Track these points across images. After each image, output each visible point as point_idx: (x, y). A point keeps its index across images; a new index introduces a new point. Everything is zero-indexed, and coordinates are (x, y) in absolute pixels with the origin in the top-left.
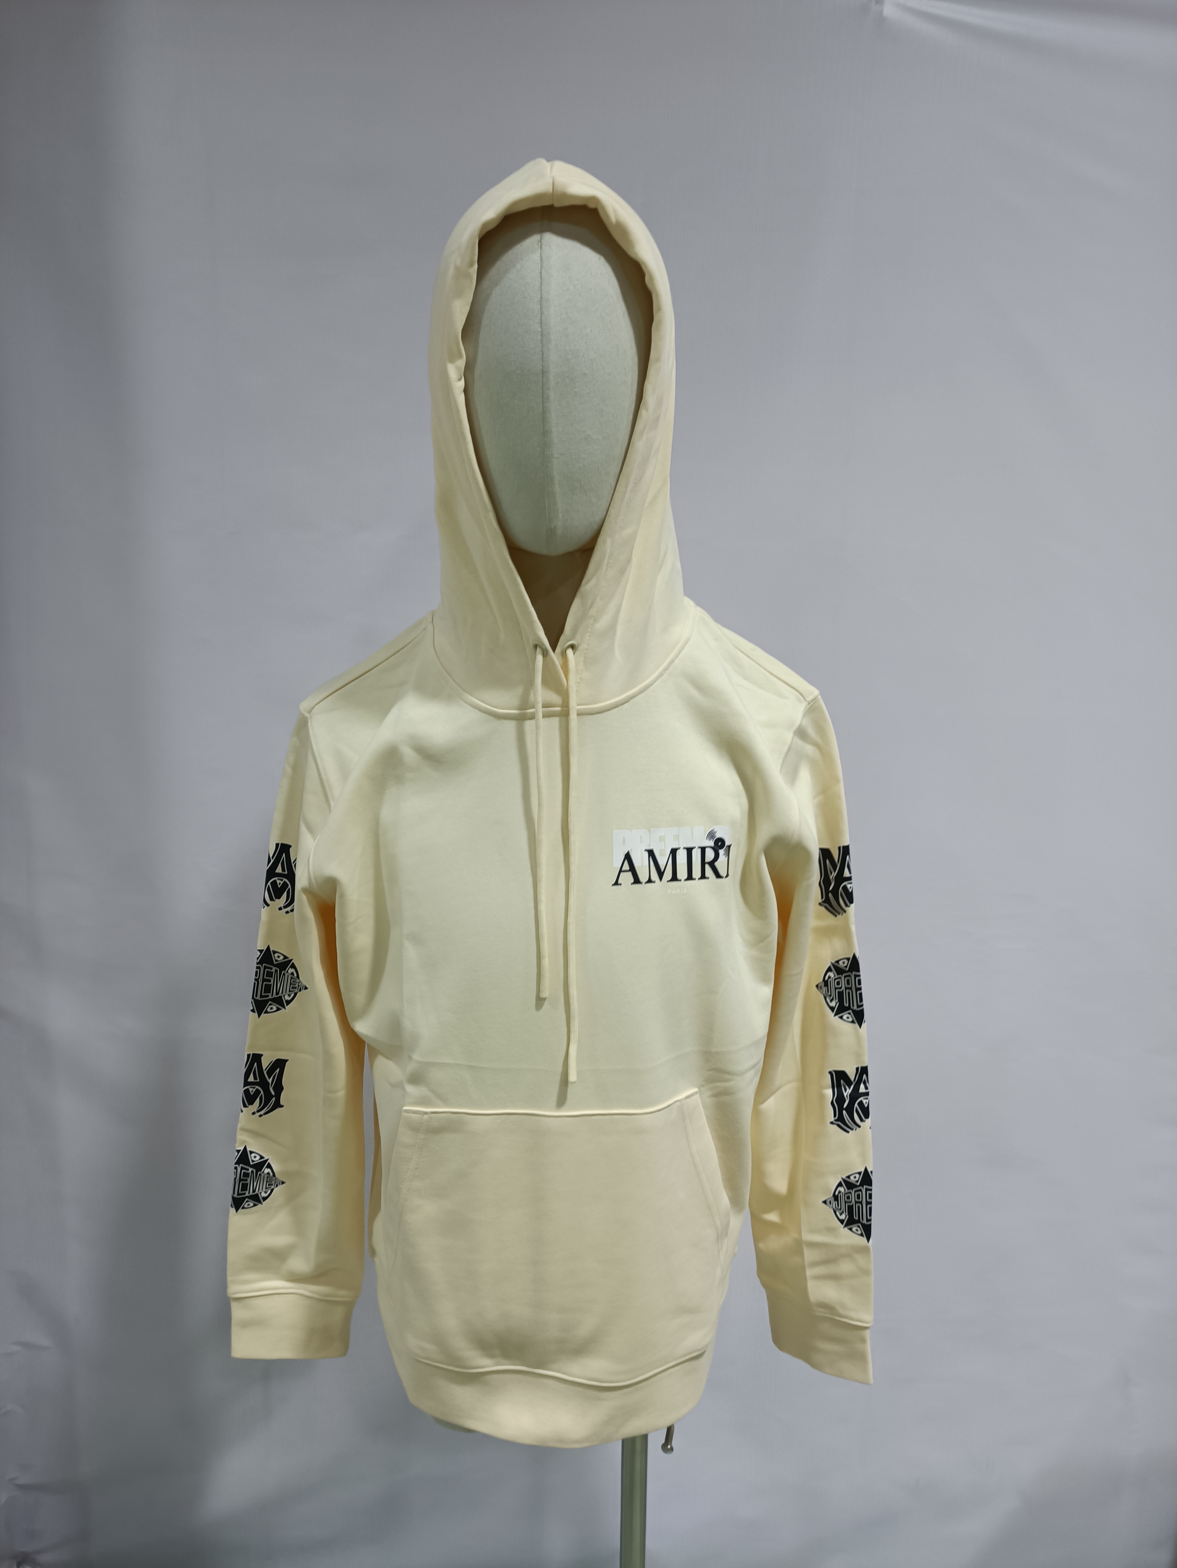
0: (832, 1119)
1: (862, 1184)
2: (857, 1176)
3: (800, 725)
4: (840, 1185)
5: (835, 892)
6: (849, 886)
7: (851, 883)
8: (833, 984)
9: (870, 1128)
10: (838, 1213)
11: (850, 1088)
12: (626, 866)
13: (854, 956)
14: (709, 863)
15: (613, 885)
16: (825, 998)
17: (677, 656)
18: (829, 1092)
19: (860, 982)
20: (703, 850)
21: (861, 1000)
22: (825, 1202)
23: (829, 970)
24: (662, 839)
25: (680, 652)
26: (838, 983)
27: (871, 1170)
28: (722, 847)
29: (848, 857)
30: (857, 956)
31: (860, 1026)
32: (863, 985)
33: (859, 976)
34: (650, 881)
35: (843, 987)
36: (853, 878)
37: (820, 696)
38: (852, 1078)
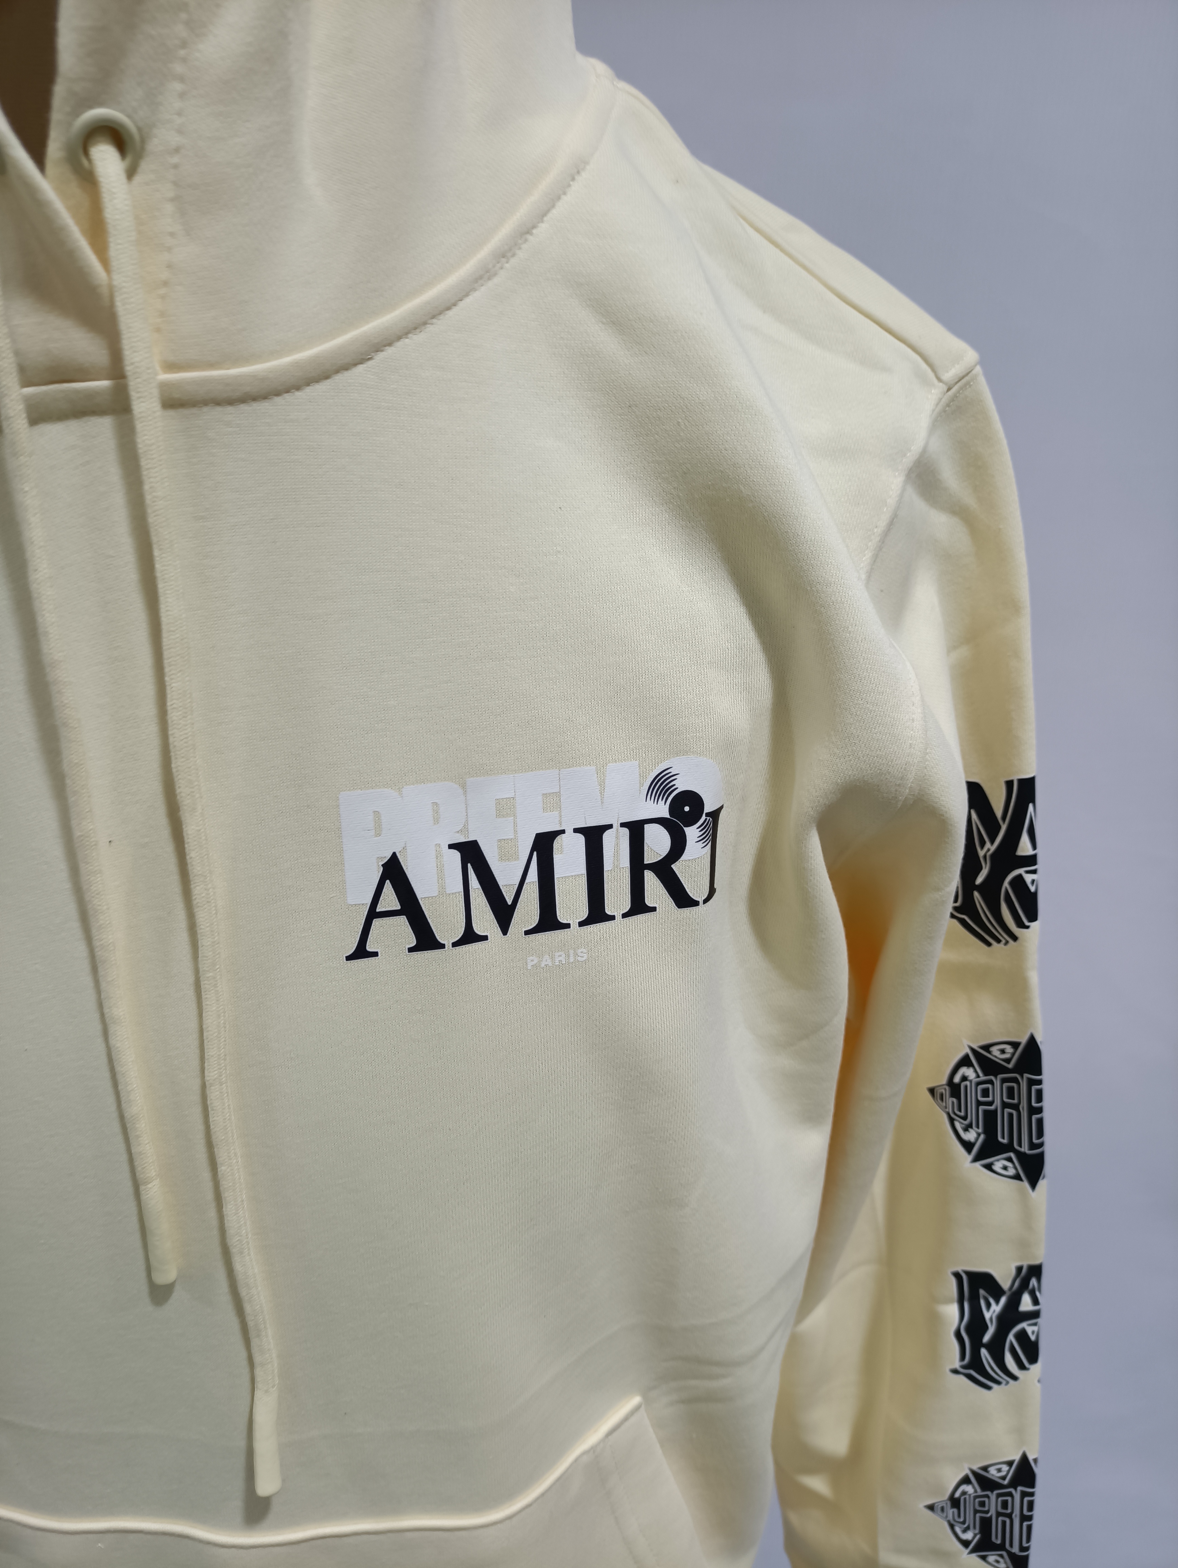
0: (957, 1364)
1: (1014, 1483)
2: (1005, 1468)
3: (924, 451)
4: (966, 1480)
5: (991, 890)
6: (1028, 878)
7: (1034, 872)
8: (973, 1095)
9: (1039, 1381)
10: (958, 1530)
11: (997, 1302)
12: (390, 900)
13: (1032, 1040)
14: (652, 867)
15: (349, 958)
16: (952, 1121)
17: (542, 215)
18: (951, 1313)
19: (1040, 1093)
20: (636, 830)
21: (1040, 1134)
22: (931, 1508)
23: (965, 1062)
24: (505, 808)
25: (553, 200)
26: (985, 1093)
27: (1034, 1457)
28: (691, 820)
29: (1031, 806)
30: (1039, 1039)
31: (1033, 1184)
32: (1047, 1103)
33: (1040, 1082)
34: (470, 937)
35: (998, 1103)
36: (1040, 859)
37: (978, 369)
38: (1005, 1284)
